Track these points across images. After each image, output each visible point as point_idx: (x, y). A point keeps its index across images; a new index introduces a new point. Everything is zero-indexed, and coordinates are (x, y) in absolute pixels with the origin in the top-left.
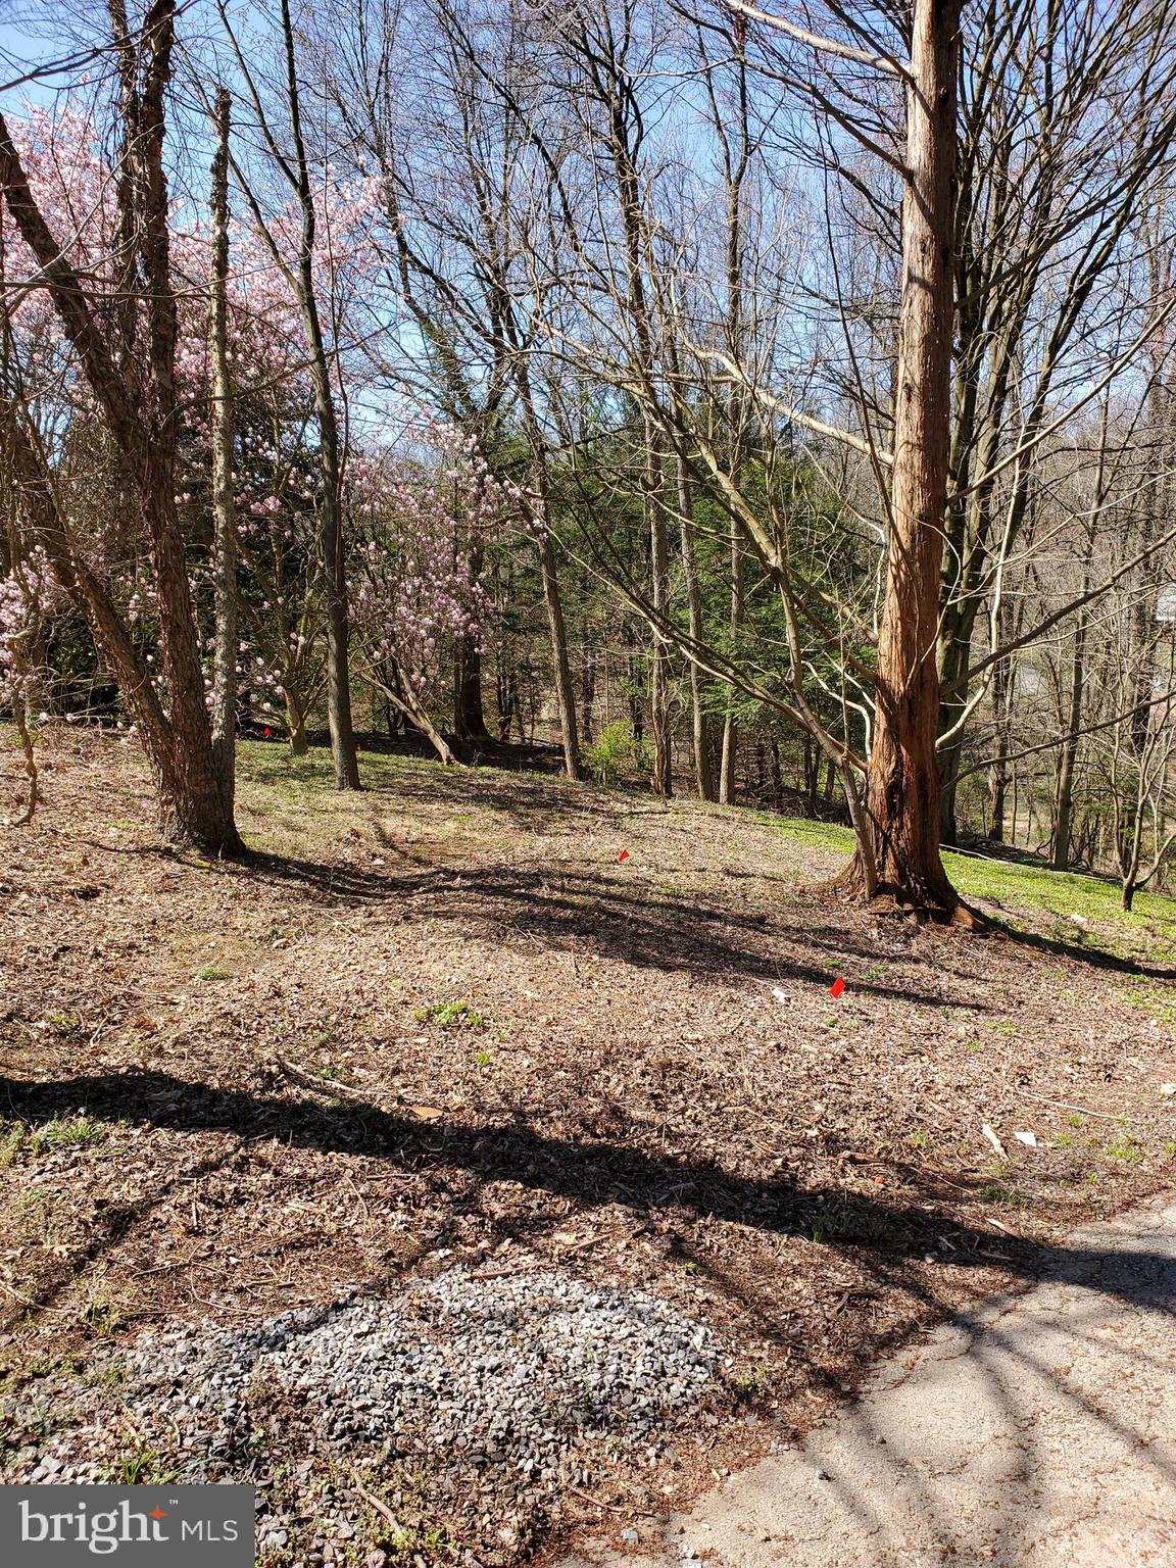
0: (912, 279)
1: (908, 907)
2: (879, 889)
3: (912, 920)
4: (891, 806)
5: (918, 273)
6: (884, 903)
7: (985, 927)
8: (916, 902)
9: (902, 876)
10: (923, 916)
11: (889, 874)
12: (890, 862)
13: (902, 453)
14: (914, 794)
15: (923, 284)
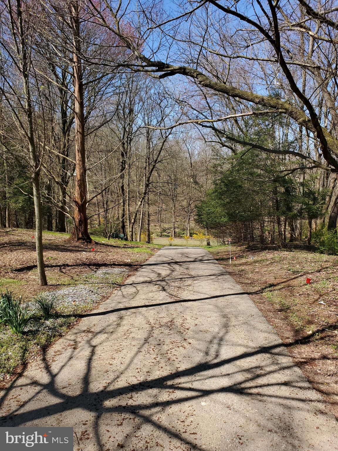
0: (78, 131)
1: (84, 241)
2: (79, 239)
3: (86, 243)
4: (80, 224)
5: (79, 130)
6: (80, 241)
7: (97, 243)
8: (86, 240)
9: (83, 236)
10: (87, 242)
11: (80, 236)
12: (80, 234)
13: (78, 162)
14: (84, 222)
15: (80, 133)
